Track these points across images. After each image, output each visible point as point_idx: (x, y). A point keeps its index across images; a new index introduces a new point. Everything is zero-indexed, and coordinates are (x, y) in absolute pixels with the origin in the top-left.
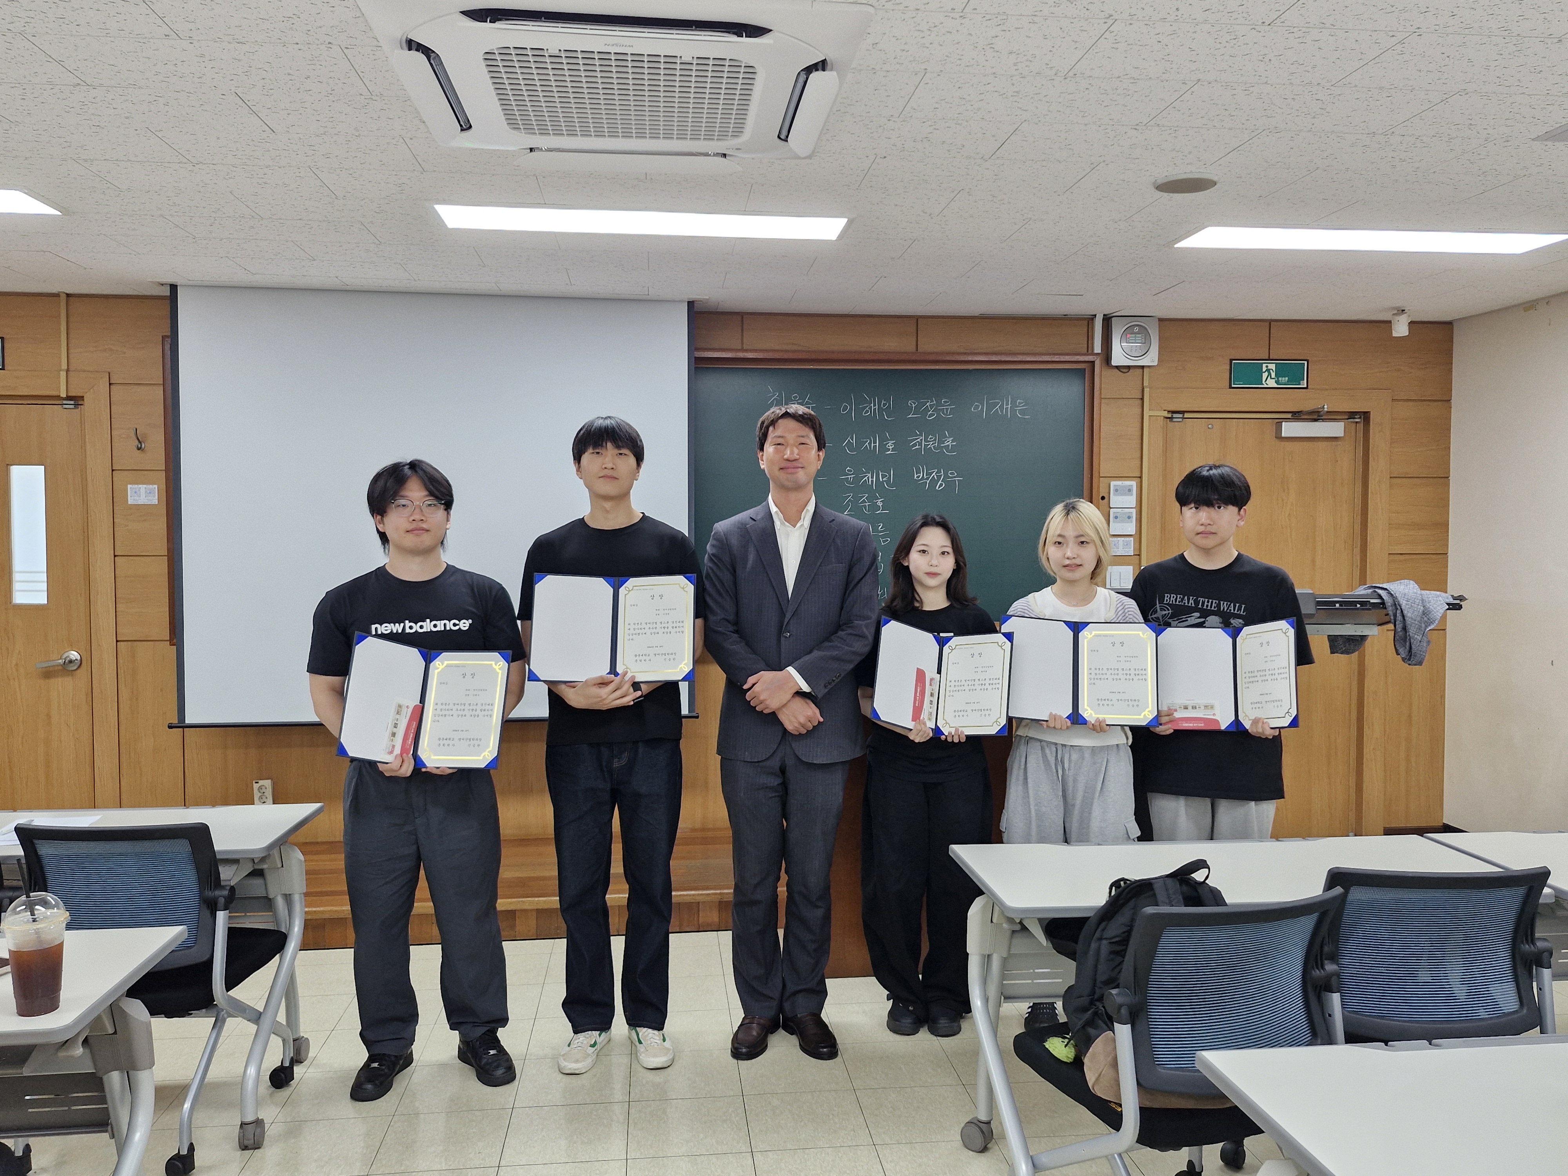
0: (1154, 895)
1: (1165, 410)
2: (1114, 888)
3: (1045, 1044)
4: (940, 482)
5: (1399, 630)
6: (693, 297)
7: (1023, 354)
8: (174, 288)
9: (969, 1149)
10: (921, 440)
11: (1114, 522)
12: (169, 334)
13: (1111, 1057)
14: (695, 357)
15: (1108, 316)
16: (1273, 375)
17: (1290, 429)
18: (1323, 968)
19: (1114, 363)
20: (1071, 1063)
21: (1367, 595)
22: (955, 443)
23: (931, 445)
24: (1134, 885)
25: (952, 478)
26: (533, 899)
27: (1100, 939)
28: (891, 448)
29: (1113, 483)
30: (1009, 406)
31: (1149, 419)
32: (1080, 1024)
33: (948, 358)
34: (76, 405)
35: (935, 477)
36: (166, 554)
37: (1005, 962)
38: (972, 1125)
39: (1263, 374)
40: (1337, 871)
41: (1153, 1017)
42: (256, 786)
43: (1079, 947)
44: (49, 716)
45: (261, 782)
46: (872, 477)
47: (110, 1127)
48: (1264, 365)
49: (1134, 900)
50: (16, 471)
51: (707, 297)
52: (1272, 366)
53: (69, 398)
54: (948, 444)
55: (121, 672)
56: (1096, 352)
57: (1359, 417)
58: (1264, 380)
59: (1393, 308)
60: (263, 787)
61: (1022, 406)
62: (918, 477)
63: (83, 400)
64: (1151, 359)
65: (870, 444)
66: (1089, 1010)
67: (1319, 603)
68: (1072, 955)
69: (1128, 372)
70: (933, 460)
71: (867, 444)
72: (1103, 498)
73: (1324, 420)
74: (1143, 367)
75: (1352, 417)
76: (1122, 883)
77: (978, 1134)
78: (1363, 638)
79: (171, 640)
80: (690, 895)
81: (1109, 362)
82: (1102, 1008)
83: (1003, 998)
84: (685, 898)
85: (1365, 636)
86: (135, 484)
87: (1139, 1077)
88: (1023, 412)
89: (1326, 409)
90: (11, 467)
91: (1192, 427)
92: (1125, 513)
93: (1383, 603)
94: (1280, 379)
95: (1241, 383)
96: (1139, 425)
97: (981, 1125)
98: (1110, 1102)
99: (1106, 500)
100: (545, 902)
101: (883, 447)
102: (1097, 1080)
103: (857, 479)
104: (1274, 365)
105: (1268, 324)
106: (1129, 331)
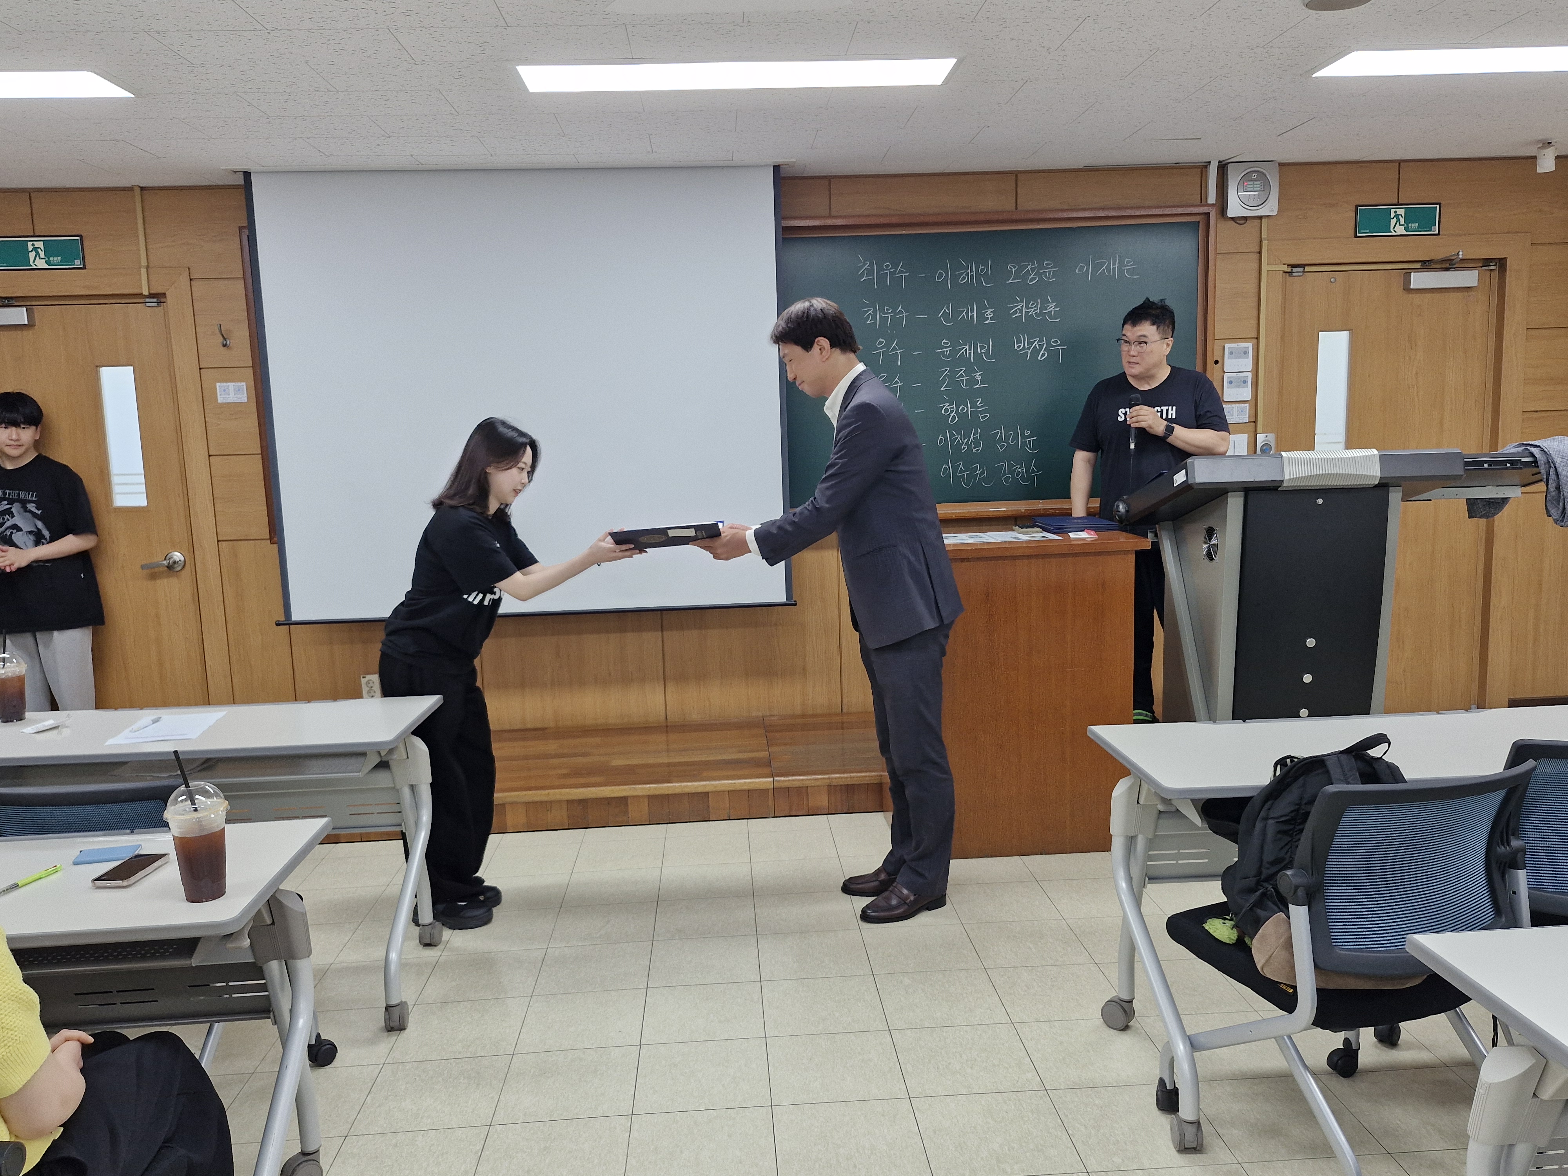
0: (1327, 772)
1: (1284, 264)
2: (1279, 766)
3: (1204, 925)
4: (1042, 352)
5: (1552, 490)
6: (779, 160)
7: (1131, 208)
8: (247, 175)
9: (1112, 1028)
10: (1023, 306)
11: (1228, 388)
12: (246, 225)
13: (1283, 939)
14: (783, 227)
15: (1224, 163)
16: (1402, 221)
17: (1419, 280)
18: (1509, 844)
19: (1230, 214)
20: (1233, 944)
21: (1518, 453)
22: (1058, 309)
23: (1032, 312)
24: (1303, 763)
25: (1055, 346)
26: (644, 786)
27: (1266, 819)
28: (989, 316)
29: (1227, 346)
30: (1117, 265)
31: (1268, 274)
32: (1247, 905)
33: (1051, 216)
34: (159, 303)
35: (1037, 346)
36: (260, 452)
37: (1151, 844)
38: (1113, 1003)
39: (1392, 220)
40: (1523, 743)
41: (1329, 898)
42: (363, 681)
43: (1242, 827)
44: (157, 616)
45: (369, 677)
46: (970, 349)
47: (272, 1014)
48: (1393, 211)
49: (1302, 778)
50: (107, 373)
51: (794, 160)
52: (1401, 212)
53: (151, 296)
54: (1050, 310)
55: (224, 571)
56: (1210, 202)
57: (1494, 264)
58: (1392, 227)
59: (1539, 141)
60: (371, 682)
61: (1128, 266)
62: (1019, 347)
63: (166, 297)
64: (1270, 208)
65: (967, 313)
66: (1256, 892)
67: (1467, 464)
68: (1233, 837)
69: (1245, 223)
70: (1034, 328)
71: (964, 313)
72: (1217, 362)
73: (1456, 269)
74: (1261, 218)
75: (1487, 264)
76: (1288, 760)
77: (1119, 1013)
78: (1505, 500)
79: (271, 539)
80: (799, 780)
81: (1225, 213)
82: (1272, 889)
83: (1147, 879)
84: (794, 783)
85: (1507, 498)
86: (223, 382)
87: (1317, 961)
88: (1132, 272)
89: (1461, 257)
90: (101, 369)
91: (1313, 281)
92: (1238, 378)
93: (1535, 462)
94: (1410, 225)
95: (1367, 231)
96: (1256, 280)
97: (1124, 1004)
98: (1281, 983)
99: (1219, 365)
100: (656, 788)
101: (981, 317)
102: (1267, 961)
103: (954, 352)
104: (1403, 210)
105: (1397, 164)
106: (1246, 178)
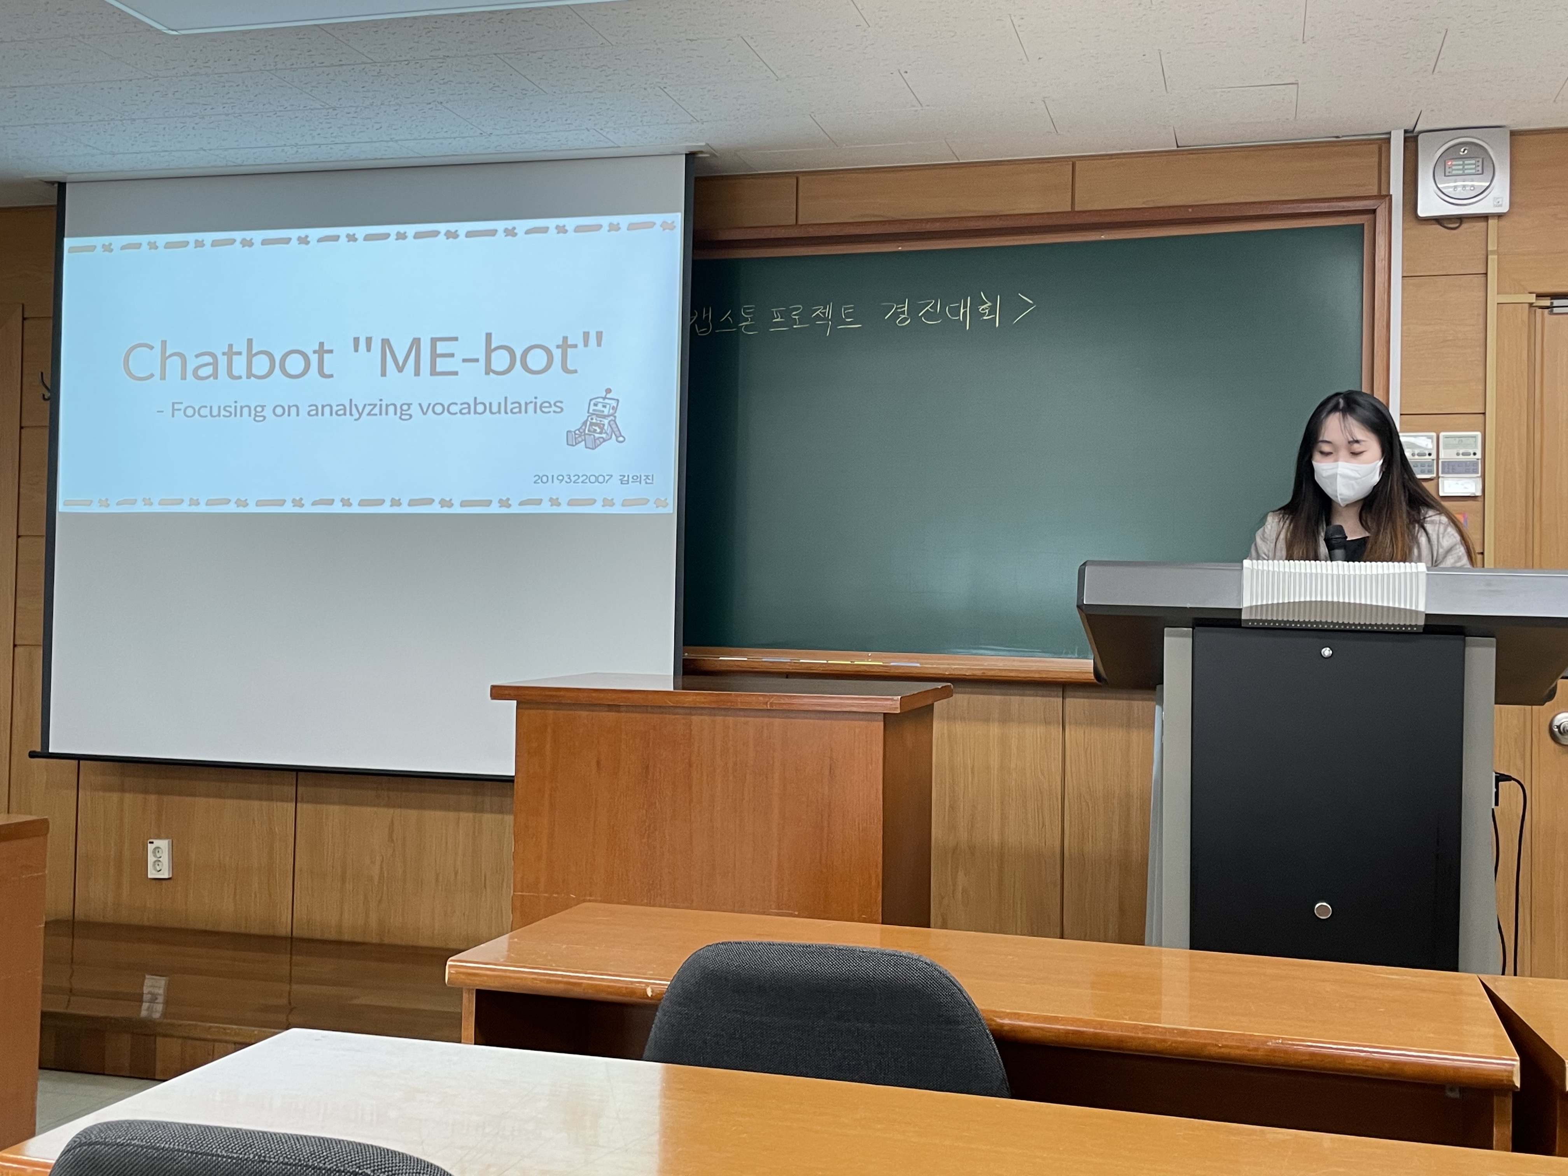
1: (1531, 293)
8: (61, 187)
15: (1412, 133)
19: (1423, 211)
31: (1499, 308)
42: (151, 847)
45: (157, 843)
60: (159, 850)
64: (1498, 199)
69: (1453, 227)
74: (1485, 217)
96: (1479, 321)
106: (1452, 153)
